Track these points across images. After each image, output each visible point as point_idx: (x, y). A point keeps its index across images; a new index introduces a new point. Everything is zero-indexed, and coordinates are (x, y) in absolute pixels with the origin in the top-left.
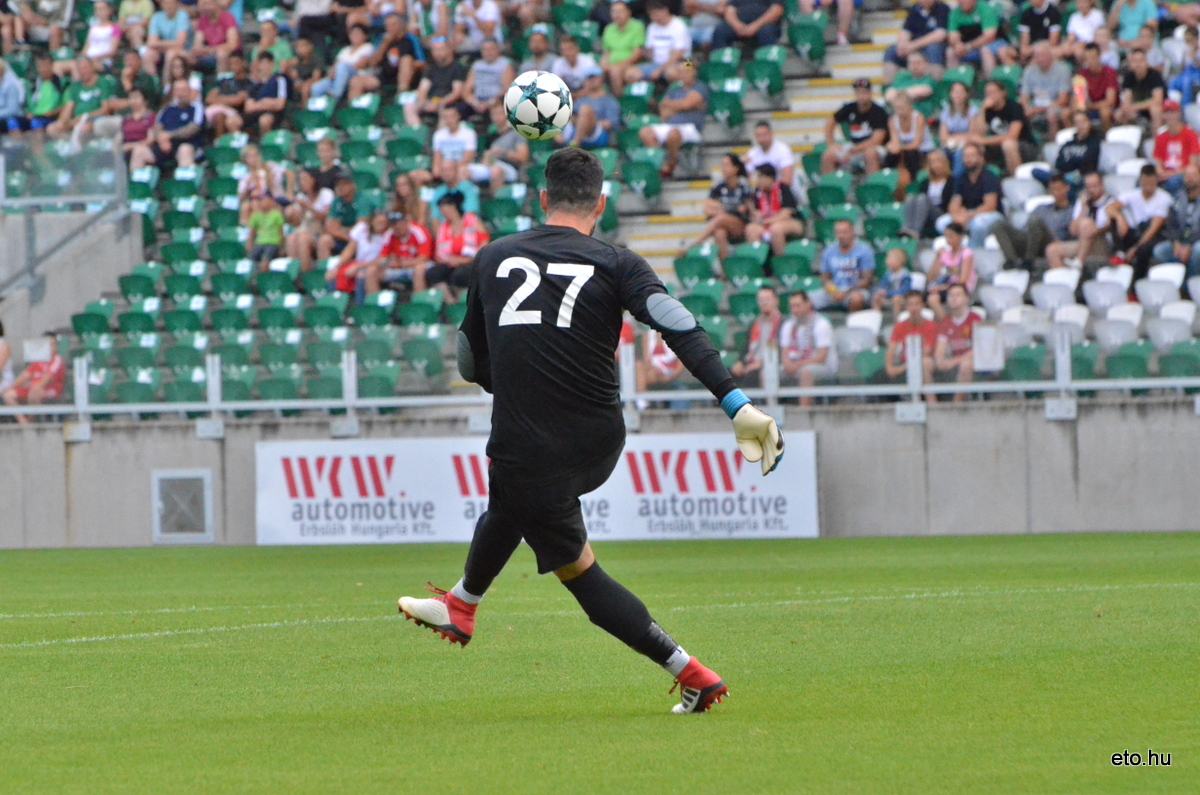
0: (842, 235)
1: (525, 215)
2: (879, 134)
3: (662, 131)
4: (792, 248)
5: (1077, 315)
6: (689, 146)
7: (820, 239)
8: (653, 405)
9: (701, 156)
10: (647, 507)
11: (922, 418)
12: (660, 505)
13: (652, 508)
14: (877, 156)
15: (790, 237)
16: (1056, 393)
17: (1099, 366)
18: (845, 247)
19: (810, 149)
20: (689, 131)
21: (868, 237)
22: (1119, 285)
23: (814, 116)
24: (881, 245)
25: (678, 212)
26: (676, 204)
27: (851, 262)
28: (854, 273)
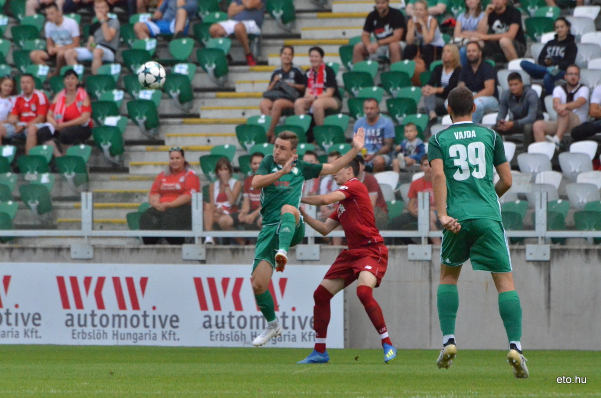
0: (369, 111)
1: (119, 89)
2: (398, 32)
3: (229, 26)
4: (331, 120)
5: (553, 178)
6: (251, 37)
7: (352, 114)
8: (217, 240)
9: (260, 46)
10: (210, 321)
11: (429, 257)
12: (220, 320)
13: (213, 323)
14: (400, 48)
15: (329, 111)
16: (534, 240)
17: (569, 219)
18: (372, 120)
19: (346, 42)
20: (251, 26)
21: (390, 113)
22: (587, 155)
23: (350, 17)
24: (400, 119)
25: (241, 89)
26: (240, 83)
27: (376, 132)
28: (378, 140)
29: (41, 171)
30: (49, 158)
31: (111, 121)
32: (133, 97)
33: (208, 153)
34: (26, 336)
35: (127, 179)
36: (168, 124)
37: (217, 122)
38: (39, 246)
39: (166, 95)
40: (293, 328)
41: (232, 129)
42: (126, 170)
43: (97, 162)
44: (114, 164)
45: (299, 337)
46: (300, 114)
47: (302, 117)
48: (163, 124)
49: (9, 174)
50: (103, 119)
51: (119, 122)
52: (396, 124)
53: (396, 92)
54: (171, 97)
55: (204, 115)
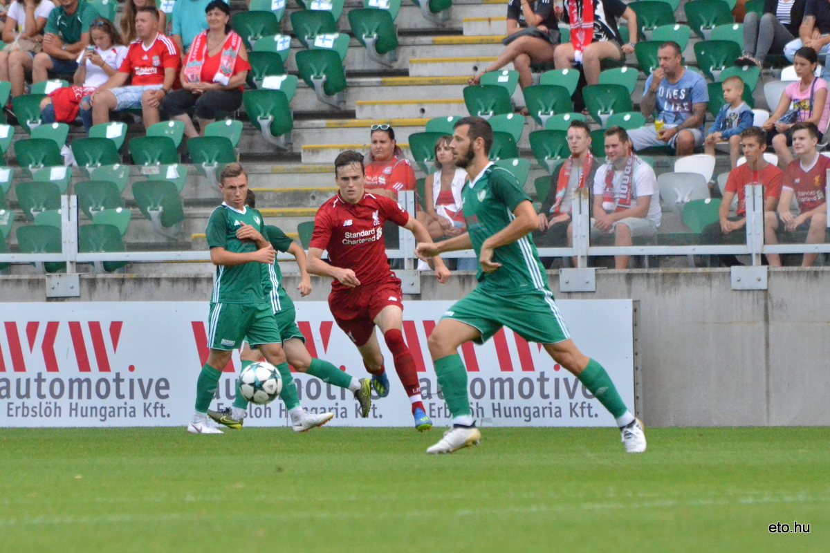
0: (667, 62)
4: (609, 76)
7: (642, 67)
10: (428, 388)
11: (763, 285)
21: (701, 65)
24: (716, 73)
25: (470, 31)
26: (469, 21)
27: (679, 93)
28: (683, 107)
29: (166, 160)
30: (177, 141)
31: (272, 82)
32: (305, 45)
33: (422, 130)
34: (147, 414)
35: (298, 171)
36: (359, 85)
37: (435, 82)
38: (164, 275)
39: (356, 41)
40: (557, 396)
41: (458, 92)
42: (297, 158)
43: (251, 145)
44: (278, 149)
45: (566, 411)
46: (562, 68)
47: (565, 72)
48: (353, 85)
49: (117, 166)
50: (261, 80)
51: (283, 83)
52: (710, 82)
53: (709, 31)
54: (363, 44)
55: (414, 71)
